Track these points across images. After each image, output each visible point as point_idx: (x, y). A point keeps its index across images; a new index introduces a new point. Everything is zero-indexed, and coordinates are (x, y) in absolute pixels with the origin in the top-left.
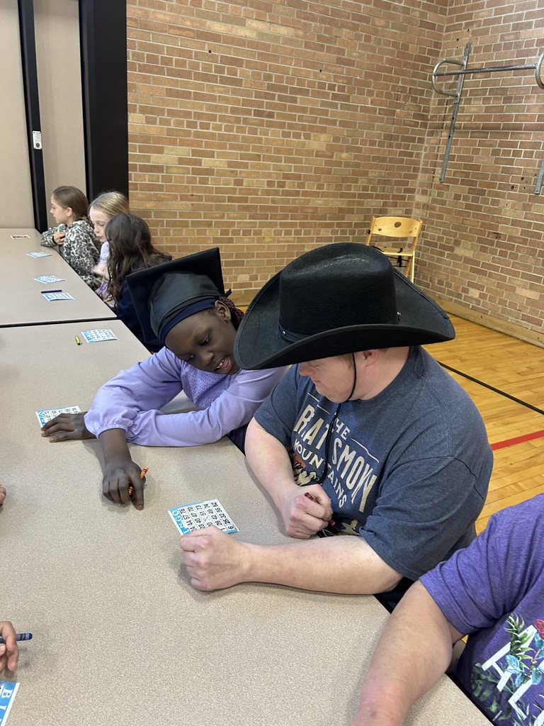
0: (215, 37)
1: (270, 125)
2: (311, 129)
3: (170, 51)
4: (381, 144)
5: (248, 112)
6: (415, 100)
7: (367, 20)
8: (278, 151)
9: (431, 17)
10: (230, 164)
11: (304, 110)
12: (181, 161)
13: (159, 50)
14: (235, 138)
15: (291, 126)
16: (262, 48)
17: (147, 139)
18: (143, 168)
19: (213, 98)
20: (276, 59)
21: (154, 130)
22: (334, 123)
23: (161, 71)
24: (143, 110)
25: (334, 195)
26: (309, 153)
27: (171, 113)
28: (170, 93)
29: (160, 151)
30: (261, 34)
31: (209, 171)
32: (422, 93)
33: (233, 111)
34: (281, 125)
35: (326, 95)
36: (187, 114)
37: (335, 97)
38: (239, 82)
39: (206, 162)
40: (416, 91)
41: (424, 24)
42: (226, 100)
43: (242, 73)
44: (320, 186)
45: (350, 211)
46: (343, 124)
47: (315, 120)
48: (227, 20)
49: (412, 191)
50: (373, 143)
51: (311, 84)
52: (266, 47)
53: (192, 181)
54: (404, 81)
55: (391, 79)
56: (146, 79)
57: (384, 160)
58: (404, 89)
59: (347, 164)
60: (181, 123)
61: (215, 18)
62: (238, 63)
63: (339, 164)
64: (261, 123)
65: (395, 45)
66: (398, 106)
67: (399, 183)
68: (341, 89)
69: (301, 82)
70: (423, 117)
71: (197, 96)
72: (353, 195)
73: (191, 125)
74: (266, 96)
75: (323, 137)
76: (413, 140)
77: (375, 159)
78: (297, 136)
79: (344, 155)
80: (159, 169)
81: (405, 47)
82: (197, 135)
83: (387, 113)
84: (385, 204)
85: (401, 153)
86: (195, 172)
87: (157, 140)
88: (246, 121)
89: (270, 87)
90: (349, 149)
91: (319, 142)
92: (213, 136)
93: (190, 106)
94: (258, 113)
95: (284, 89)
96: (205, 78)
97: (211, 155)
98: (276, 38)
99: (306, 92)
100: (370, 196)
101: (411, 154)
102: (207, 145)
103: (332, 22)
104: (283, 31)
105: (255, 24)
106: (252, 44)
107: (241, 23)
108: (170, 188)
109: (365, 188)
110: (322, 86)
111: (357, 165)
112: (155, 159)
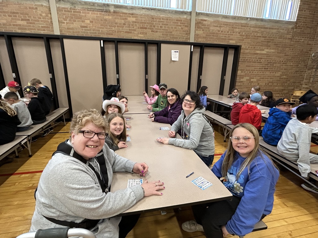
0: (258, 54)
1: (267, 71)
2: (276, 71)
3: (248, 58)
4: (294, 73)
5: (262, 68)
6: (304, 62)
7: (293, 45)
8: (268, 76)
9: (310, 42)
10: (257, 80)
11: (275, 67)
12: (247, 80)
13: (246, 58)
14: (259, 74)
15: (272, 71)
16: (267, 55)
17: (241, 76)
18: (239, 82)
19: (255, 66)
20: (270, 57)
21: (243, 74)
22: (282, 69)
23: (245, 62)
24: (241, 70)
25: (281, 86)
26: (276, 76)
27: (246, 70)
28: (247, 66)
29: (243, 78)
30: (267, 52)
31: (252, 82)
32: (306, 60)
33: (259, 68)
34: (269, 71)
35: (281, 63)
36: (249, 70)
37: (283, 63)
38: (261, 62)
39: (252, 80)
40: (304, 60)
41: (308, 44)
42: (258, 66)
43: (262, 60)
44: (277, 84)
45: (285, 90)
46: (285, 69)
47: (278, 69)
48: (260, 50)
49: (302, 84)
50: (292, 73)
51: (278, 61)
52: (268, 54)
53: (248, 84)
54: (301, 58)
55: (298, 58)
56: (242, 64)
57: (295, 77)
58: (301, 60)
59: (285, 79)
60: (248, 72)
61: (258, 50)
62: (262, 58)
63: (282, 79)
64: (265, 71)
65: (300, 50)
66: (299, 64)
67: (298, 82)
68: (285, 61)
69: (275, 61)
70: (306, 66)
71: (252, 66)
72: (286, 86)
73: (250, 72)
74: (267, 65)
75: (279, 73)
76: (303, 72)
77: (292, 77)
78: (273, 73)
79: (284, 76)
80: (242, 82)
81: (302, 50)
82: (251, 74)
83: (296, 66)
84: (294, 88)
85: (299, 75)
86: (249, 82)
87: (243, 76)
88: (262, 71)
89: (268, 63)
90: (286, 75)
91: (278, 74)
92: (254, 74)
93: (251, 68)
94: (265, 69)
95: (271, 63)
96: (254, 62)
97: (253, 78)
98: (271, 52)
99: (276, 63)
100: (290, 86)
101: (302, 75)
102: (253, 76)
103: (284, 47)
104: (272, 51)
105: (266, 50)
106: (265, 54)
107: (263, 50)
108: (244, 86)
109: (289, 84)
110: (280, 61)
111: (287, 79)
112: (242, 80)
